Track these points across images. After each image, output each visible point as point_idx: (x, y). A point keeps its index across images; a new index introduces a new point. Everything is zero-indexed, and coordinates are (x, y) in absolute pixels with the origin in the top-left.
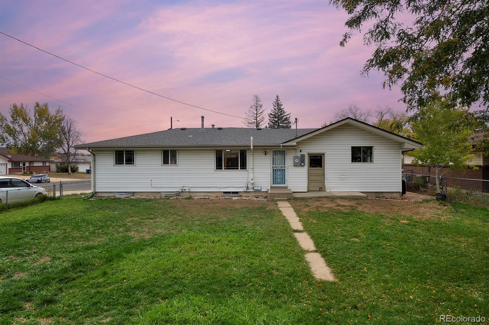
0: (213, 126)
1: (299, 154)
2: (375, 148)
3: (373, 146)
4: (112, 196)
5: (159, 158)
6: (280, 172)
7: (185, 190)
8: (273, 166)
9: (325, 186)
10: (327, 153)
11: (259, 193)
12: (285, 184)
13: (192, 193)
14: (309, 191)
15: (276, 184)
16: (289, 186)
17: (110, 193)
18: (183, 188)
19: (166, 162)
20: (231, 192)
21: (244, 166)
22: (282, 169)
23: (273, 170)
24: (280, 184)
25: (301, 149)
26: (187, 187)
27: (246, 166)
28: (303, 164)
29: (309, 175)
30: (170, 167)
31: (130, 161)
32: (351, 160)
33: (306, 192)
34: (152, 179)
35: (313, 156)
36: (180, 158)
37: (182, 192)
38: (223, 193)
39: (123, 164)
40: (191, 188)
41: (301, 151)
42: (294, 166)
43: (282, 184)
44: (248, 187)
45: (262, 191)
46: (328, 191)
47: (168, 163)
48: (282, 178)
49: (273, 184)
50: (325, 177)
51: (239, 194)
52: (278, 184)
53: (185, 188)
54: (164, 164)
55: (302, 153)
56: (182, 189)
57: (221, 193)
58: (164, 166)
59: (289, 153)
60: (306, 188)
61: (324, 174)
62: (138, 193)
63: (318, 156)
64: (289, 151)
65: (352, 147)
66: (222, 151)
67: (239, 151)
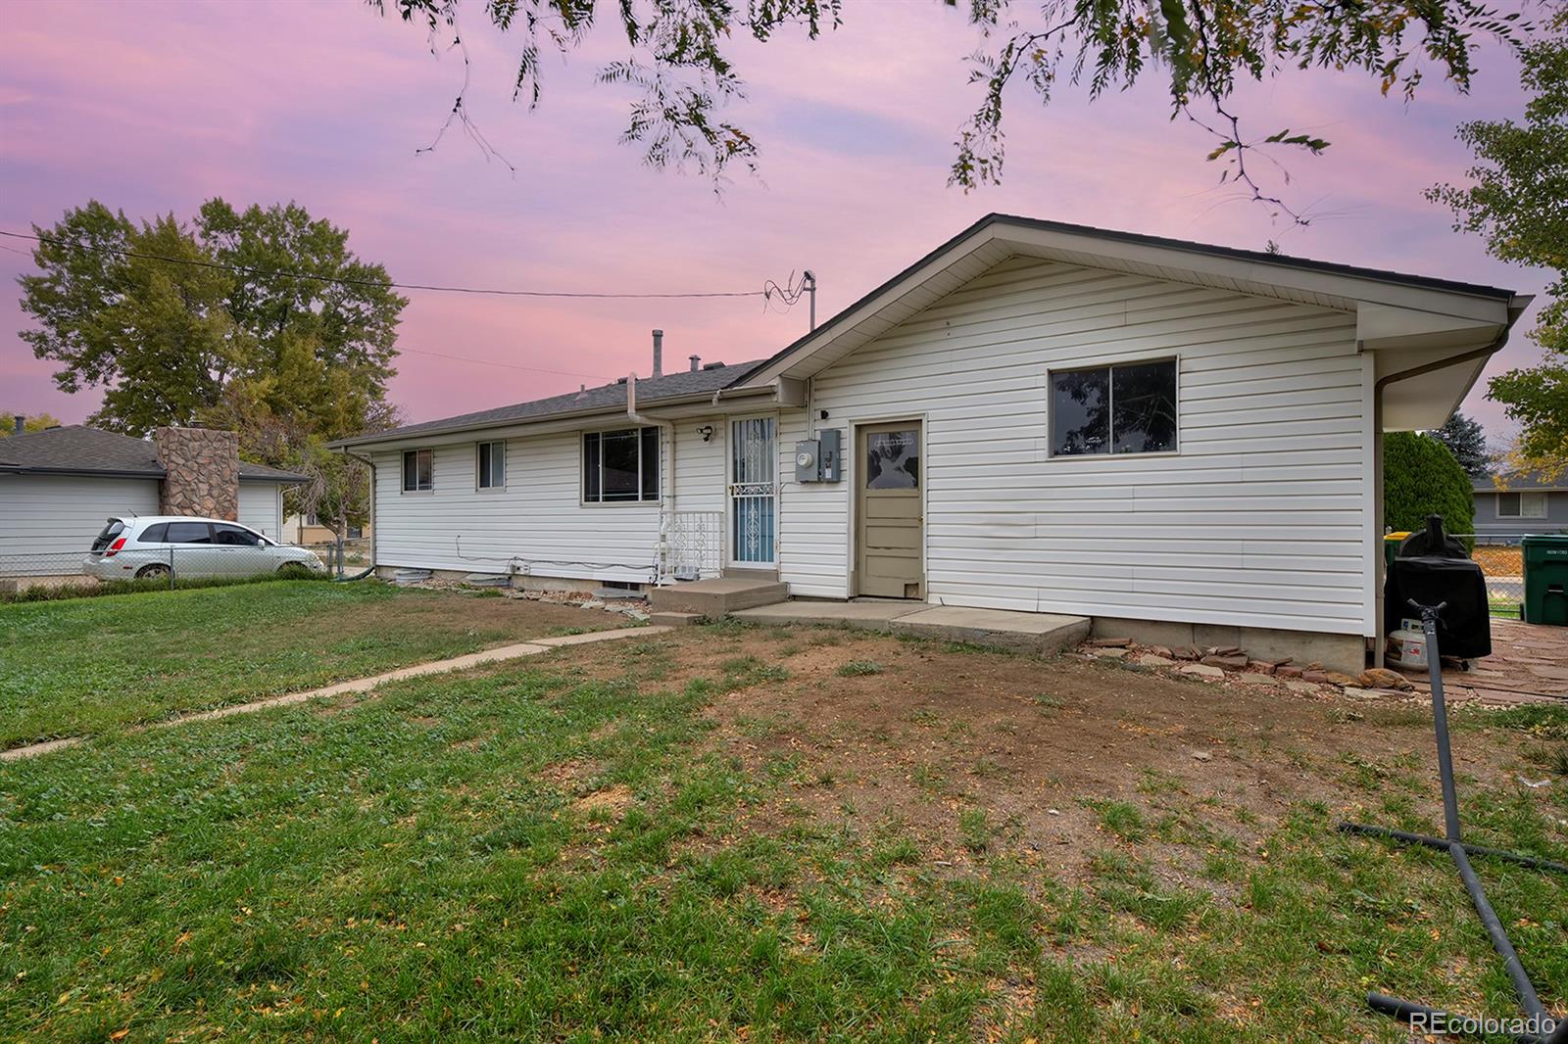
1: (817, 430)
5: (471, 469)
6: (758, 510)
7: (518, 568)
8: (734, 485)
9: (924, 577)
10: (932, 415)
12: (771, 560)
14: (857, 596)
15: (742, 559)
16: (784, 568)
18: (513, 562)
20: (627, 583)
21: (651, 493)
22: (764, 495)
23: (735, 499)
24: (756, 560)
25: (823, 406)
26: (522, 560)
27: (658, 489)
28: (828, 474)
29: (861, 523)
30: (491, 497)
32: (1047, 440)
33: (846, 601)
34: (459, 532)
36: (509, 466)
37: (515, 576)
38: (601, 584)
39: (416, 488)
40: (532, 565)
41: (825, 415)
42: (802, 482)
43: (763, 560)
44: (659, 568)
46: (933, 600)
47: (489, 485)
48: (763, 536)
49: (736, 559)
50: (925, 534)
51: (641, 594)
52: (749, 559)
53: (518, 563)
54: (481, 486)
55: (831, 424)
56: (512, 567)
57: (596, 585)
58: (483, 493)
59: (784, 428)
60: (846, 581)
61: (919, 522)
62: (439, 573)
64: (783, 419)
65: (1051, 373)
66: (598, 437)
67: (640, 431)
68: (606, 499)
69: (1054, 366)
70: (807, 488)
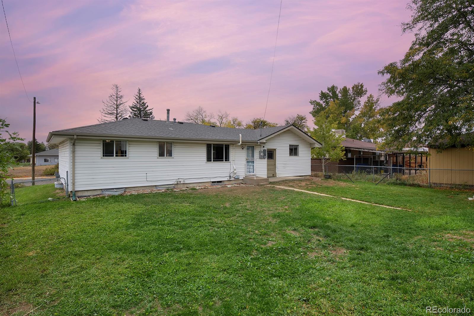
0: (175, 119)
1: (262, 149)
2: (300, 146)
3: (298, 145)
4: (97, 194)
5: (155, 150)
6: (251, 163)
7: (180, 182)
8: (247, 158)
9: (276, 173)
10: (278, 149)
11: (237, 181)
12: (254, 172)
13: (186, 184)
14: (268, 177)
16: (256, 174)
17: (95, 191)
18: (178, 180)
19: (161, 154)
20: (216, 181)
21: (227, 159)
22: (252, 160)
23: (247, 162)
25: (264, 145)
26: (182, 179)
27: (229, 159)
28: (264, 157)
29: (268, 165)
30: (165, 160)
31: (122, 153)
32: (289, 154)
34: (147, 172)
35: (270, 151)
36: (176, 151)
37: (177, 184)
39: (113, 156)
40: (186, 180)
41: (264, 147)
42: (260, 158)
44: (230, 176)
45: (240, 179)
46: (278, 176)
47: (164, 156)
50: (276, 166)
51: (224, 183)
53: (180, 180)
54: (159, 156)
56: (177, 182)
57: (210, 183)
58: (160, 158)
60: (266, 175)
61: (275, 165)
62: (130, 188)
63: (271, 151)
64: (256, 147)
65: (290, 145)
66: (211, 145)
67: (224, 145)
68: (213, 161)
69: (290, 144)
70: (261, 159)
